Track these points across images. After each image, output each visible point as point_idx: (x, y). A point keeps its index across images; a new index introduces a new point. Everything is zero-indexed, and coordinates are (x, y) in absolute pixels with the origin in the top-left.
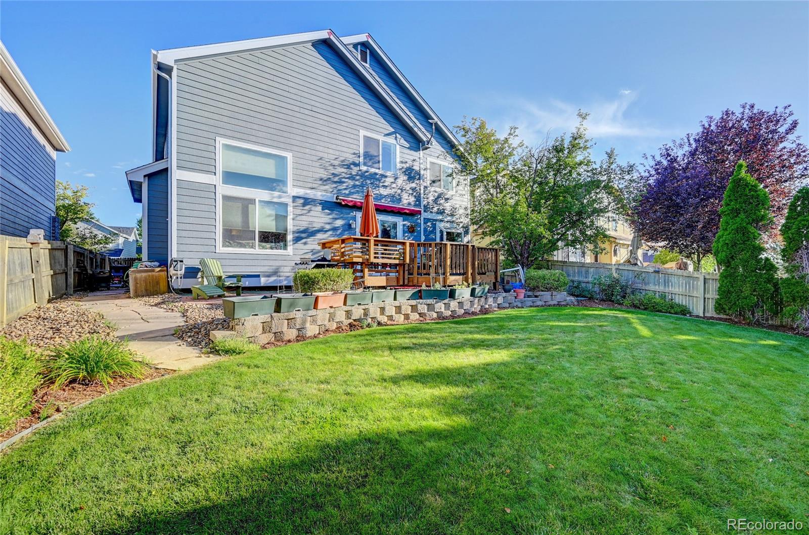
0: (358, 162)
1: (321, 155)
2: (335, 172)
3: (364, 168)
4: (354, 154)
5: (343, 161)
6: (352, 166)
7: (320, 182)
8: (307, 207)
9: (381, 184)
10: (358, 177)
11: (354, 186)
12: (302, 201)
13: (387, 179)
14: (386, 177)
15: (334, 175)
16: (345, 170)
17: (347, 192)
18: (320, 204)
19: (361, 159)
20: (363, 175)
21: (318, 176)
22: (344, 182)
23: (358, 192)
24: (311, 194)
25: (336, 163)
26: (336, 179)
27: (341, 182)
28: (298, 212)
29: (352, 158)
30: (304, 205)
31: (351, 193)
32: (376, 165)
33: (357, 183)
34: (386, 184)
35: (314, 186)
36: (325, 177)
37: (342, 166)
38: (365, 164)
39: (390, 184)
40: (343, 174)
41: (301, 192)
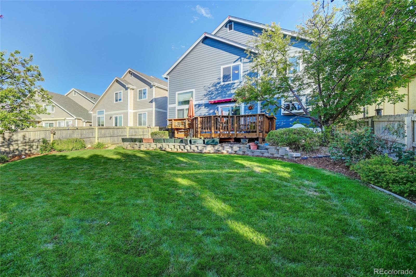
0: (219, 82)
1: (204, 85)
2: (210, 90)
3: (222, 84)
4: (218, 79)
5: (213, 84)
6: (217, 85)
7: (204, 96)
8: (199, 108)
9: (232, 88)
10: (220, 89)
11: (218, 93)
12: (198, 106)
13: (235, 85)
14: (234, 83)
15: (209, 91)
16: (214, 88)
17: (215, 97)
18: (204, 105)
19: (222, 80)
20: (222, 87)
21: (203, 94)
22: (213, 93)
23: (220, 96)
24: (201, 102)
25: (210, 86)
26: (210, 93)
27: (212, 94)
28: (197, 110)
29: (217, 81)
30: (198, 107)
31: (216, 97)
32: (229, 80)
33: (219, 92)
34: (234, 87)
35: (202, 98)
36: (206, 94)
37: (213, 86)
38: (224, 81)
39: (237, 86)
40: (214, 90)
41: (197, 102)
